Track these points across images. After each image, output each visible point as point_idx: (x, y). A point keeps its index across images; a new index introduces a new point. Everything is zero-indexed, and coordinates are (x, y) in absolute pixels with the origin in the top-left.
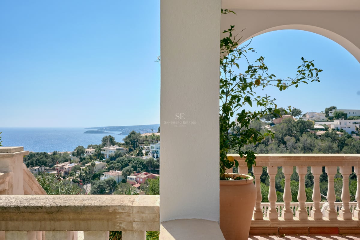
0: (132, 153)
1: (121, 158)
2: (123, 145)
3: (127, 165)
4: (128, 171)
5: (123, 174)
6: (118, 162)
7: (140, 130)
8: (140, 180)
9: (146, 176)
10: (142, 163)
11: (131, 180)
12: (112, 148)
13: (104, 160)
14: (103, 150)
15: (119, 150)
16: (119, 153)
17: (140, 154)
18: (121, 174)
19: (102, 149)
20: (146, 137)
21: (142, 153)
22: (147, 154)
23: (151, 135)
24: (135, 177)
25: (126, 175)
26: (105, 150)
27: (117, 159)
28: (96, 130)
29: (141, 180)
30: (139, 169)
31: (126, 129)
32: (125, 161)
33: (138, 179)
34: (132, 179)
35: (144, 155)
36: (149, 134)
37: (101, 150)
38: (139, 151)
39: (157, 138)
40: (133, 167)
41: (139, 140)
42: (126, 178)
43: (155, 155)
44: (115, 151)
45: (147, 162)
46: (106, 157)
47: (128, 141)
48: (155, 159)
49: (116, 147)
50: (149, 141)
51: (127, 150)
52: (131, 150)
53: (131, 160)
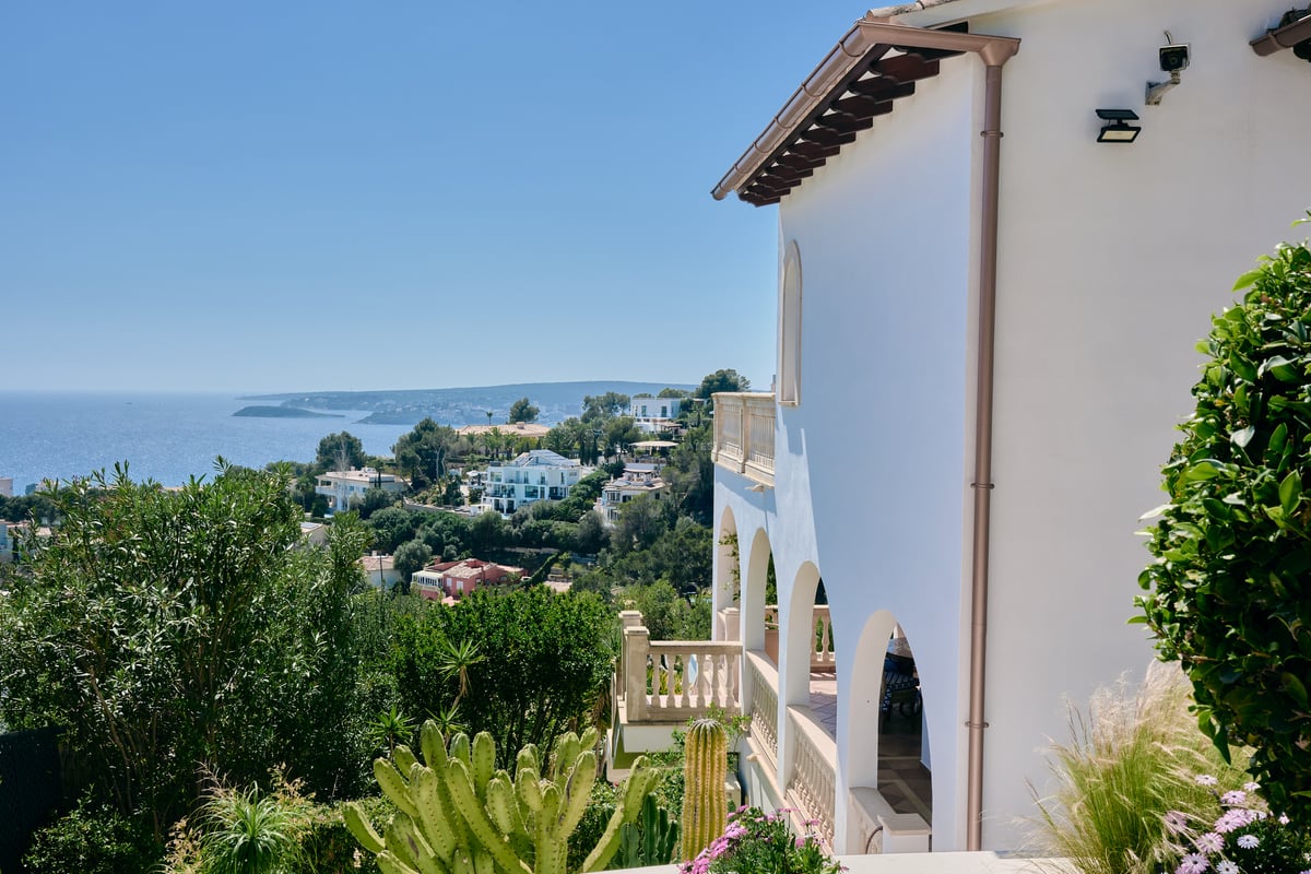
0: (423, 493)
1: (389, 510)
2: (389, 465)
3: (410, 536)
4: (412, 554)
5: (398, 566)
6: (378, 526)
7: (437, 405)
8: (454, 585)
9: (476, 571)
10: (459, 530)
11: (424, 587)
12: (353, 475)
13: (326, 516)
14: (323, 483)
15: (378, 483)
16: (379, 492)
17: (452, 498)
18: (391, 566)
19: (320, 478)
20: (471, 438)
21: (459, 495)
22: (475, 498)
23: (487, 434)
24: (440, 575)
25: (407, 568)
26: (328, 483)
27: (376, 514)
28: (277, 404)
29: (460, 585)
30: (452, 549)
31: (385, 402)
32: (402, 521)
33: (449, 582)
34: (429, 581)
35: (467, 501)
36: (479, 430)
37: (315, 482)
38: (449, 487)
39: (508, 444)
40: (428, 541)
41: (448, 448)
42: (409, 578)
43: (504, 501)
44: (367, 486)
45: (477, 524)
46: (335, 505)
47: (410, 452)
48: (505, 517)
49: (367, 475)
50: (479, 453)
51: (405, 484)
52: (418, 485)
53: (424, 520)
